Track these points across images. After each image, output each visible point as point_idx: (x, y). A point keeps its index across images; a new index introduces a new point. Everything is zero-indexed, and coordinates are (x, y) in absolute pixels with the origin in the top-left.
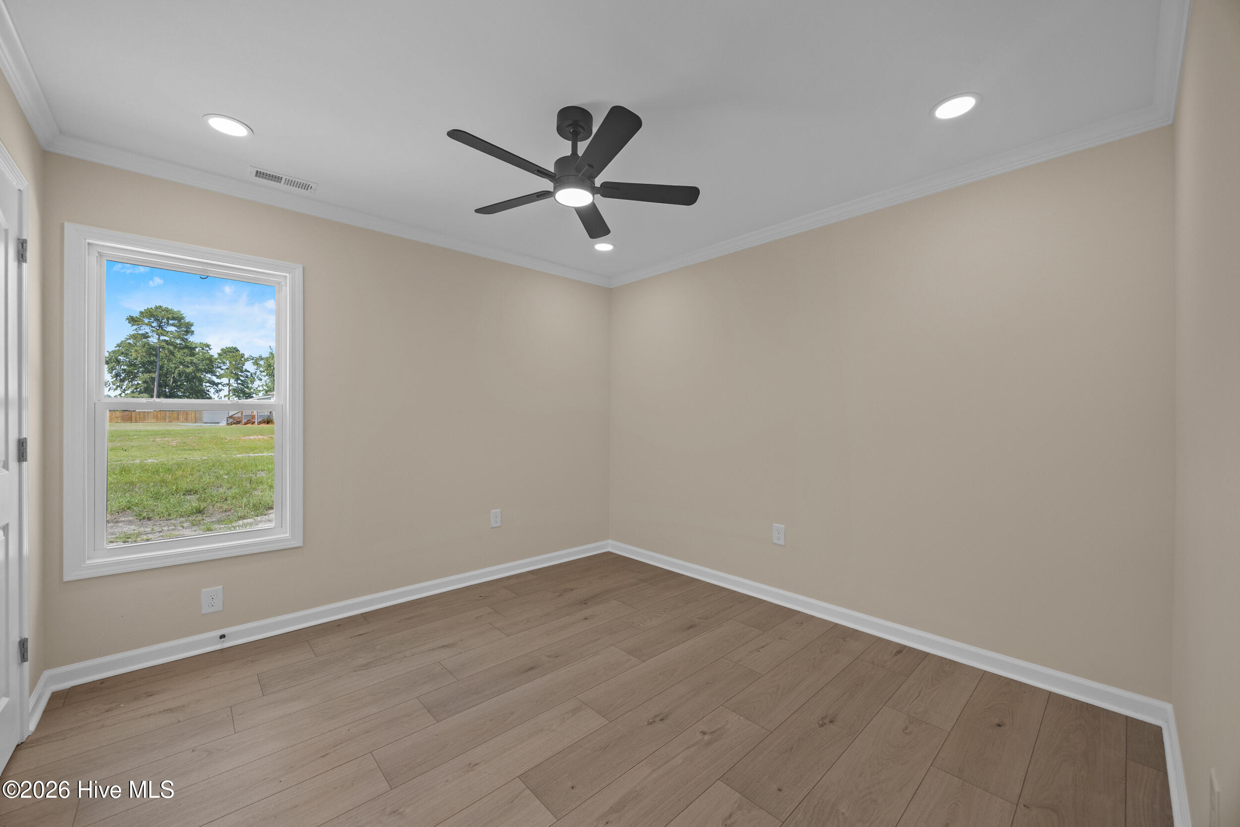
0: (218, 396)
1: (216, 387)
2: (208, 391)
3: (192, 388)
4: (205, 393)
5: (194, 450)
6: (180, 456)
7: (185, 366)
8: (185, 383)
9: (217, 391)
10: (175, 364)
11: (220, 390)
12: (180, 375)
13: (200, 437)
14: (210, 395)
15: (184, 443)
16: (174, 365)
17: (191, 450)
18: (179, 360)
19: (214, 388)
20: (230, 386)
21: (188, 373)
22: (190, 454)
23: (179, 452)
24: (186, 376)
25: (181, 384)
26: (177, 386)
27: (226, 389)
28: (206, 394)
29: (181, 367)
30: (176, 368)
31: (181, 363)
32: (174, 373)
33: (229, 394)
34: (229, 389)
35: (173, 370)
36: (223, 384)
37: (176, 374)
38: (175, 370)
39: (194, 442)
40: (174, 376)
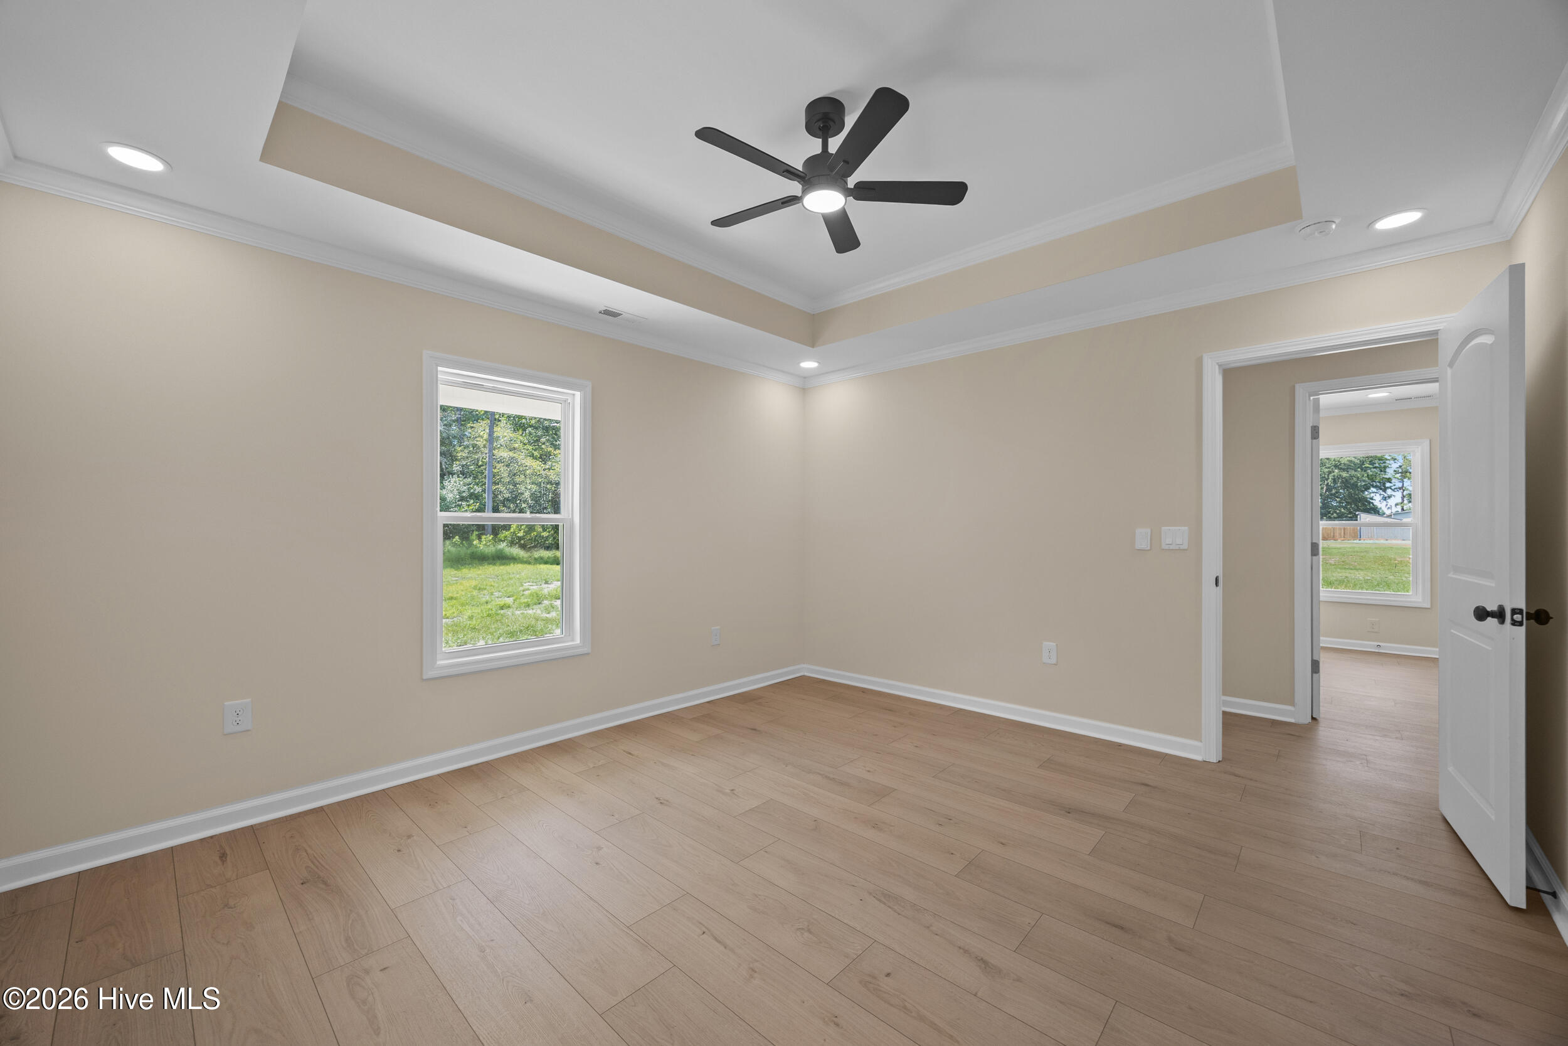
0: (1387, 505)
1: (1384, 493)
2: (1372, 499)
3: (1350, 495)
4: (1367, 501)
5: (1357, 570)
6: (1340, 575)
7: (1341, 469)
8: (1341, 491)
9: (1385, 499)
10: (1329, 468)
11: (1389, 497)
12: (1334, 481)
13: (1362, 557)
14: (1375, 504)
15: (1343, 562)
16: (1327, 470)
17: (1351, 569)
18: (1333, 462)
19: (1380, 495)
20: (1404, 491)
21: (1345, 478)
22: (1350, 573)
23: (1339, 570)
24: (1342, 482)
25: (1337, 493)
26: (1331, 495)
27: (1399, 494)
28: (1370, 503)
29: (1336, 471)
30: (1330, 473)
31: (1336, 466)
32: (1327, 479)
33: (1403, 500)
34: (1403, 495)
35: (1326, 476)
36: (1393, 488)
37: (1330, 480)
38: (1328, 475)
39: (1355, 562)
40: (1328, 483)
